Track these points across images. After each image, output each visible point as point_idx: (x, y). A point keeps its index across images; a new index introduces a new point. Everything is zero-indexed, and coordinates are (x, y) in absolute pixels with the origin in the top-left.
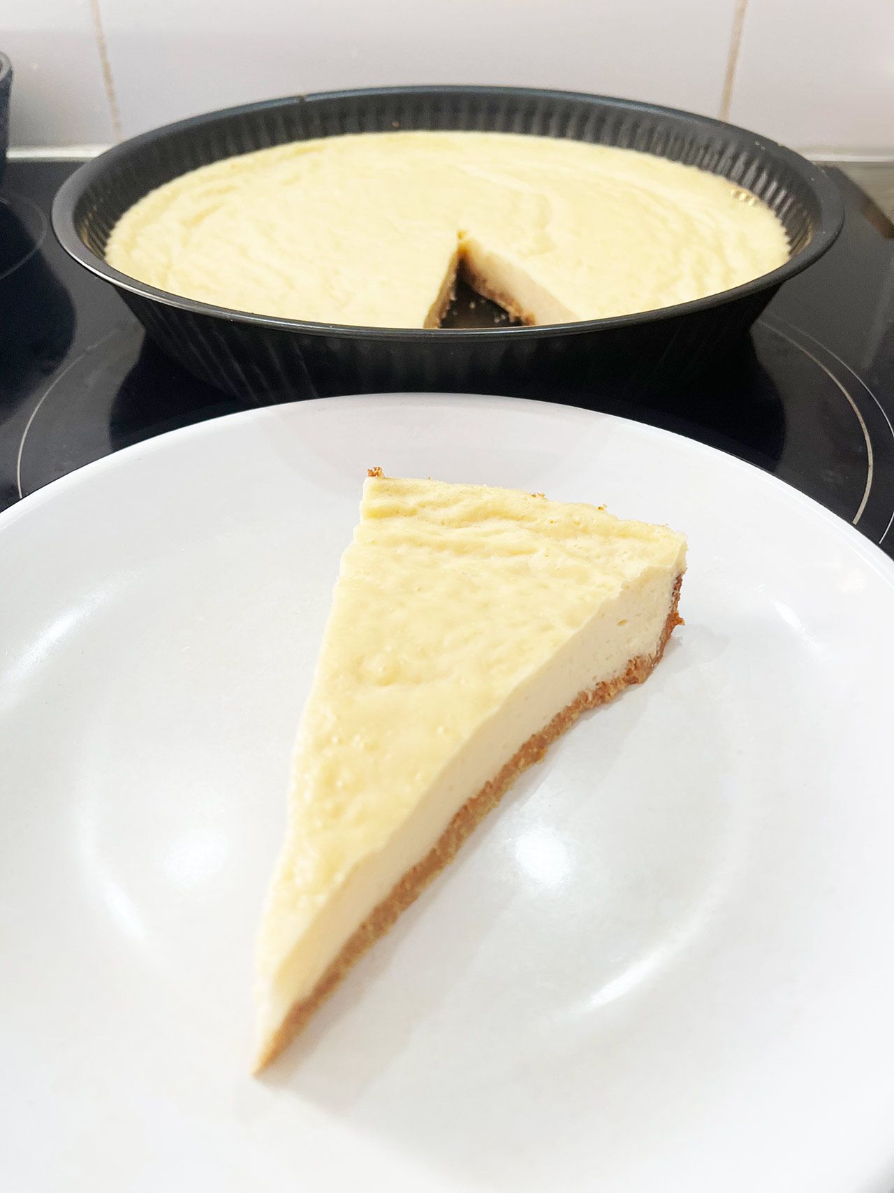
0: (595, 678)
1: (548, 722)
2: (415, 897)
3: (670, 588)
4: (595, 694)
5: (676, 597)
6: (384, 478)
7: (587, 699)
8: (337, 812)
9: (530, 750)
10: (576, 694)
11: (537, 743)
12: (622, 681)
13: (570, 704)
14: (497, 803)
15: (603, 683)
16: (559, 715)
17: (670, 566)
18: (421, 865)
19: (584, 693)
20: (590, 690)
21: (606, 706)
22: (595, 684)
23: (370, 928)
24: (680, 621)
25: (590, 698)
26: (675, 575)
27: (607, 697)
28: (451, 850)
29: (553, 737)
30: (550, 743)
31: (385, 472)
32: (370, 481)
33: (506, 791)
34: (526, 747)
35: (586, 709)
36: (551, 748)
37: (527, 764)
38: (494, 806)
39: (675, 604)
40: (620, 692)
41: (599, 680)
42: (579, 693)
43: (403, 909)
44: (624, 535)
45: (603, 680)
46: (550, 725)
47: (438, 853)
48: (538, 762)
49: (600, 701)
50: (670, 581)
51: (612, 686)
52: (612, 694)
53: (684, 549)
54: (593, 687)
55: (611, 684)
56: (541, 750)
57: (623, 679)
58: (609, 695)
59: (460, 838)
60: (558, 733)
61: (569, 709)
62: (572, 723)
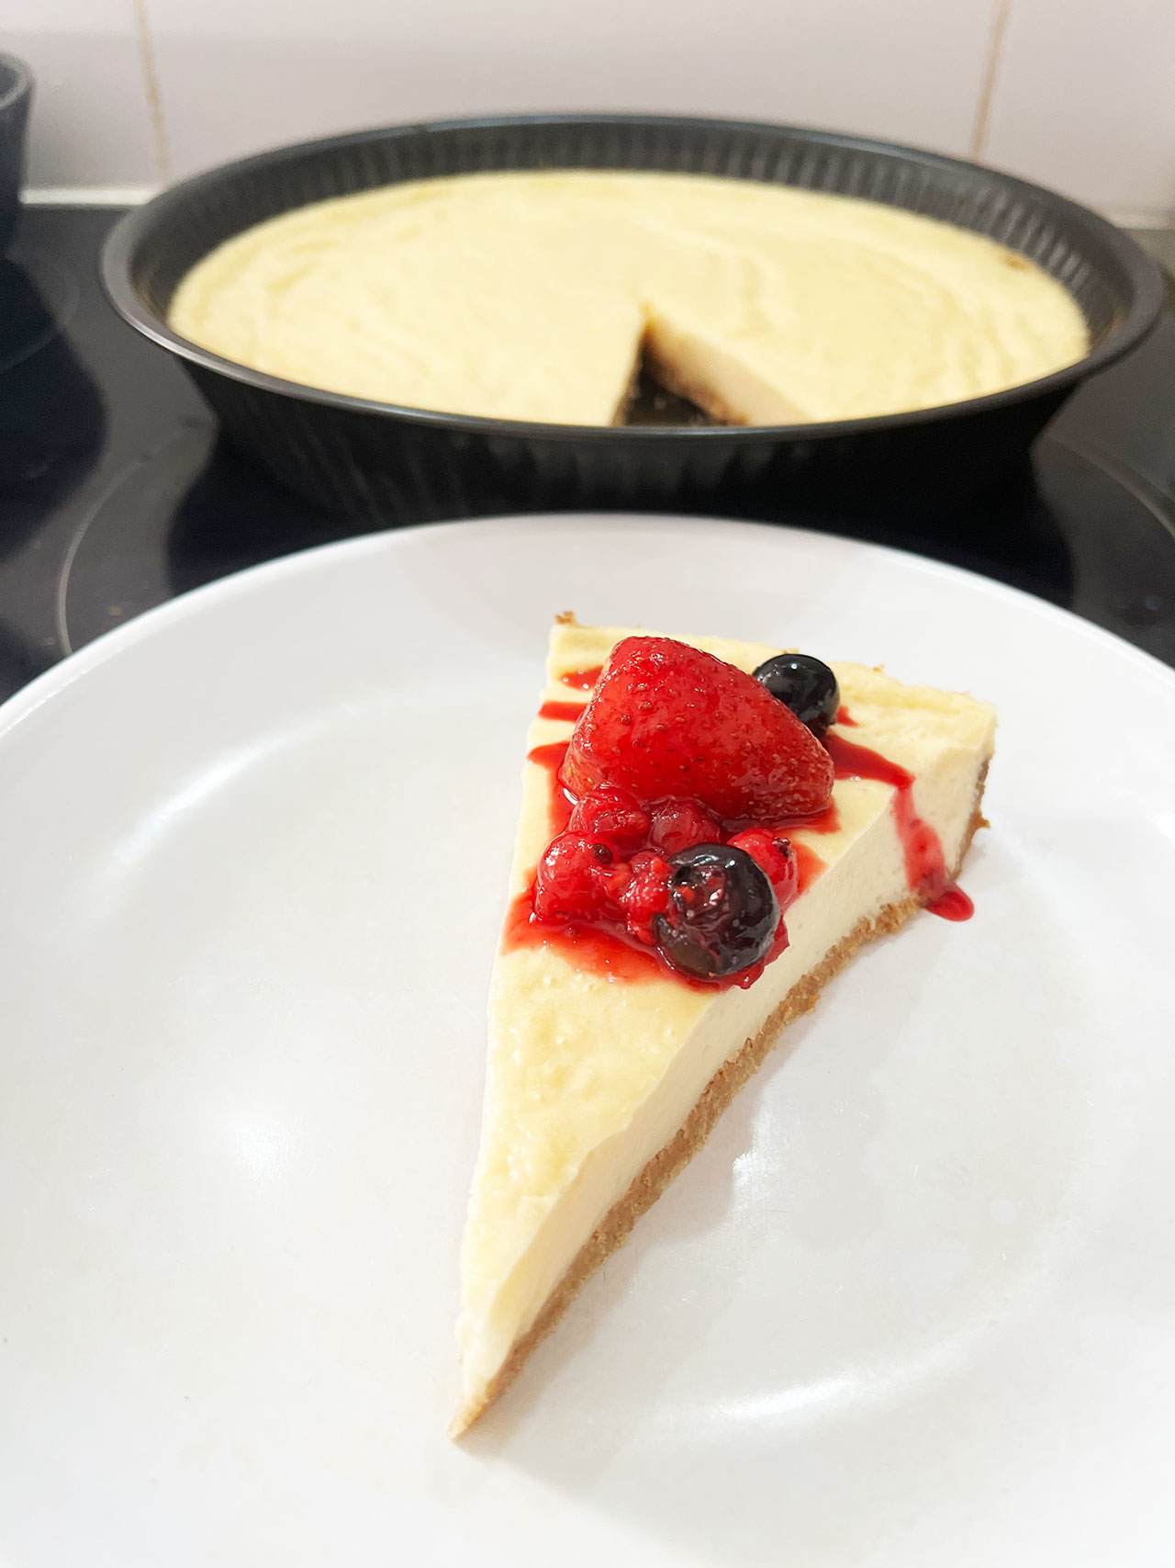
0: (878, 899)
1: (820, 958)
2: (657, 1196)
3: (974, 777)
4: (879, 921)
5: (981, 788)
6: (578, 626)
7: (869, 927)
8: (560, 1079)
9: (798, 997)
10: (855, 921)
11: (806, 986)
12: (913, 904)
13: (848, 934)
14: (756, 1067)
15: (889, 905)
16: (834, 949)
17: (976, 747)
18: (665, 1150)
19: (865, 918)
20: (873, 916)
21: (891, 937)
22: (878, 906)
23: (602, 1238)
24: (984, 823)
25: (873, 926)
26: (981, 759)
27: (895, 925)
28: (702, 1132)
29: (825, 978)
30: (822, 986)
31: (578, 618)
32: (559, 631)
33: (767, 1051)
34: (794, 992)
35: (867, 942)
36: (823, 993)
37: (795, 1014)
38: (754, 1072)
39: (978, 799)
40: (910, 918)
41: (884, 902)
42: (859, 920)
43: (642, 1212)
44: (911, 704)
45: (889, 902)
46: (823, 963)
47: (686, 1136)
48: (807, 1012)
49: (884, 930)
50: (975, 767)
51: (901, 910)
52: (900, 921)
53: (994, 724)
54: (877, 911)
55: (900, 907)
56: (811, 997)
57: (914, 901)
58: (897, 922)
59: (713, 1115)
60: (832, 973)
61: (846, 940)
62: (850, 958)
